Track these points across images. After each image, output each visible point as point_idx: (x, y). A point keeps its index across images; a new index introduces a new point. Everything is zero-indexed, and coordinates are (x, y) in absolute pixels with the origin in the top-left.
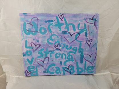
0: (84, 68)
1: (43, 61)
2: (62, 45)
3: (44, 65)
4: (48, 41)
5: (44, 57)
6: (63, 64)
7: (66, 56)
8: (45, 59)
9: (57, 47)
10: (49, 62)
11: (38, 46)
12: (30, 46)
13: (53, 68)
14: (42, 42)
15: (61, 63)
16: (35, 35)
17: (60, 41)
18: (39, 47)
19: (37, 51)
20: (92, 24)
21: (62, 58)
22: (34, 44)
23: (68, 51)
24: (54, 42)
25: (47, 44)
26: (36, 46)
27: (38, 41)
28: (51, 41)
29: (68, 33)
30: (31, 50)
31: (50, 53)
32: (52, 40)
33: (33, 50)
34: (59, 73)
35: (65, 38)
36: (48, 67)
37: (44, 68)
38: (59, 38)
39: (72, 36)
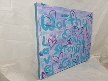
0: (84, 57)
1: (58, 57)
2: (73, 39)
3: (59, 61)
4: (63, 36)
5: (59, 52)
6: (72, 57)
7: (75, 48)
8: (60, 55)
9: (69, 41)
10: (63, 57)
11: (54, 42)
12: (48, 43)
13: (66, 62)
14: (58, 37)
15: (71, 55)
16: (52, 30)
17: (71, 35)
18: (55, 43)
19: (54, 48)
20: (90, 20)
21: (72, 51)
22: (51, 40)
23: (76, 43)
24: (67, 37)
25: (62, 39)
26: (53, 42)
27: (55, 37)
28: (65, 36)
29: (77, 27)
30: (48, 47)
31: (64, 47)
32: (66, 34)
33: (50, 47)
34: (70, 65)
35: (75, 33)
36: (62, 62)
37: (59, 64)
38: (71, 32)
39: (79, 30)
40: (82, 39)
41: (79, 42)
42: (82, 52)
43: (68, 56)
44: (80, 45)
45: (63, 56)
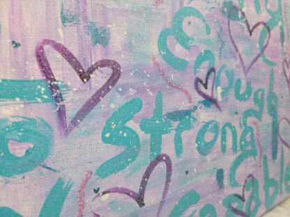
1: (137, 190)
2: (223, 75)
4: (162, 44)
5: (145, 158)
6: (226, 182)
7: (234, 134)
8: (147, 175)
9: (205, 86)
11: (99, 78)
14: (128, 47)
15: (220, 174)
17: (216, 53)
18: (106, 88)
19: (96, 120)
21: (224, 148)
22: (69, 57)
23: (243, 106)
24: (191, 59)
26: (85, 76)
27: (101, 38)
28: (179, 50)
30: (42, 111)
31: (175, 124)
32: (184, 41)
33: (61, 113)
35: (233, 42)
39: (251, 33)
40: (265, 87)
41: (256, 101)
42: (269, 157)
43: (202, 179)
44: (258, 115)
45: (168, 180)
